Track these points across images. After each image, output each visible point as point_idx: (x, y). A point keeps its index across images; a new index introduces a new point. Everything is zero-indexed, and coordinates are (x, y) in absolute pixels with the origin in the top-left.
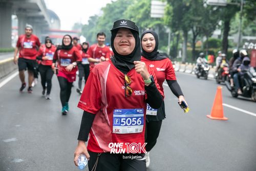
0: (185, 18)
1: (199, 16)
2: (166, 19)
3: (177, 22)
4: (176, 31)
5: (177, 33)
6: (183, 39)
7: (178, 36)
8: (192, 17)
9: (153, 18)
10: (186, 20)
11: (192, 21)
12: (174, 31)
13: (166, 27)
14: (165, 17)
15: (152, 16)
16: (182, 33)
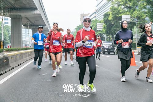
0: (112, 29)
1: (118, 28)
2: (104, 30)
3: (108, 31)
4: (108, 35)
5: (109, 36)
6: (112, 39)
7: (109, 37)
8: (115, 29)
9: (98, 30)
10: (112, 30)
11: (115, 30)
12: (107, 36)
13: (103, 34)
14: (103, 30)
15: (97, 29)
16: (111, 36)
